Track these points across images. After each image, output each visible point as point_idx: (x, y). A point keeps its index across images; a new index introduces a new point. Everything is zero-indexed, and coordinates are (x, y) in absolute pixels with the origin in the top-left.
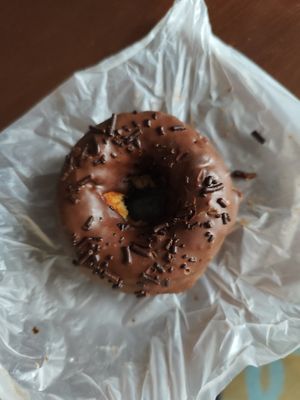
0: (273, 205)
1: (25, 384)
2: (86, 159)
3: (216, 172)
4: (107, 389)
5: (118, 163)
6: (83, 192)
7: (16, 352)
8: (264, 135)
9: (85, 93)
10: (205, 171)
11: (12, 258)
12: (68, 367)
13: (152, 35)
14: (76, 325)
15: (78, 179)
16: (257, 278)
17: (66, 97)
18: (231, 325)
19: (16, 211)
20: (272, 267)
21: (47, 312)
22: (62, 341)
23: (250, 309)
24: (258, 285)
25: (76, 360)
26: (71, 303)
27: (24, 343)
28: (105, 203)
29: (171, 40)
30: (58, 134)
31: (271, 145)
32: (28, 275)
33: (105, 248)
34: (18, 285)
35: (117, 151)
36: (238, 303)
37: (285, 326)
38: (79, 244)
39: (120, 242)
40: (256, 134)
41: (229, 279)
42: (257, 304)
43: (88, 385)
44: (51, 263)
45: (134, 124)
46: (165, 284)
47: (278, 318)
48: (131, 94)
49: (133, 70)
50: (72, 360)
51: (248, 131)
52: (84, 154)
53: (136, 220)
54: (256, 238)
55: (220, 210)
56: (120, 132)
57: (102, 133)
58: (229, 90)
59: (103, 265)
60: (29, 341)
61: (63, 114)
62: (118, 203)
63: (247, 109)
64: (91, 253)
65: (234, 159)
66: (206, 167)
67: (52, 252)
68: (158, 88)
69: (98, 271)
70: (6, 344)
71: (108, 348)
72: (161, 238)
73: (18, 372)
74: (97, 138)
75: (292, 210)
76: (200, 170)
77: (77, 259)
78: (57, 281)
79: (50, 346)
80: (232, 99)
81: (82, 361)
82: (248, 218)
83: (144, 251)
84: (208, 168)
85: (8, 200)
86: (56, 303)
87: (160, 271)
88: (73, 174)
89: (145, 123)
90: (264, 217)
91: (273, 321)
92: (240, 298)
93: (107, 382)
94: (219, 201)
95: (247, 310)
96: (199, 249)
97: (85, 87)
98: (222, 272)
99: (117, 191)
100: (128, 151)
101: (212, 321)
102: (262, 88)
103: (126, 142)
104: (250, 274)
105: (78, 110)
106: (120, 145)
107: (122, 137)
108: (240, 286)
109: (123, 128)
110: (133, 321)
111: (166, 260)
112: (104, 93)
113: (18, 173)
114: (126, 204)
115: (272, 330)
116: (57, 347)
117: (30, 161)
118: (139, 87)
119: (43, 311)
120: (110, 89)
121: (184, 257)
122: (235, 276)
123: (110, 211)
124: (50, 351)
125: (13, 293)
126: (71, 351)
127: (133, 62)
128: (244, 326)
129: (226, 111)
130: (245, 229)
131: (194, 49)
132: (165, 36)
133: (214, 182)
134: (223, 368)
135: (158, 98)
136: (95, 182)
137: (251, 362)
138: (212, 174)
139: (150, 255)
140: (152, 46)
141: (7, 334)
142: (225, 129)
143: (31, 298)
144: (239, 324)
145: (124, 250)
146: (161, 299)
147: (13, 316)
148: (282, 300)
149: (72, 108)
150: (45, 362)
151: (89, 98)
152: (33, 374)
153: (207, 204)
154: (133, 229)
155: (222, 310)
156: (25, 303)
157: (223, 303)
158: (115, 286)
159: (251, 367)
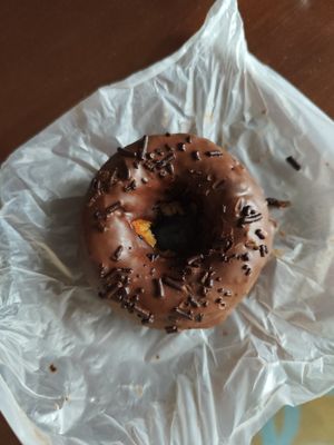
0: (308, 236)
1: (45, 427)
2: (115, 184)
3: (254, 201)
4: (132, 431)
5: (149, 189)
6: (112, 220)
7: (33, 392)
8: (299, 161)
9: (109, 110)
10: (243, 200)
11: (28, 290)
12: (89, 408)
13: (184, 50)
14: (95, 363)
15: (106, 206)
16: (289, 313)
17: (89, 113)
18: (264, 362)
19: (32, 238)
20: (306, 301)
21: (64, 348)
22: (81, 380)
23: (283, 345)
24: (291, 320)
25: (98, 400)
26: (90, 338)
27: (42, 383)
28: (133, 231)
29: (203, 55)
30: (77, 153)
31: (306, 172)
32: (45, 308)
33: (135, 280)
34: (32, 318)
35: (149, 175)
36: (270, 339)
37: (320, 364)
38: (107, 276)
39: (151, 273)
40: (290, 160)
41: (260, 313)
42: (290, 340)
43: (111, 427)
44: (69, 294)
45: (167, 148)
46: (199, 319)
47: (312, 355)
48: (159, 112)
49: (161, 87)
50: (93, 400)
51: (282, 157)
52: (113, 178)
53: (164, 250)
54: (289, 270)
55: (258, 242)
56: (152, 156)
57: (133, 156)
58: (264, 112)
59: (133, 298)
60: (47, 380)
61: (84, 132)
62: (146, 232)
63: (281, 133)
64: (120, 285)
65: (267, 187)
66: (244, 196)
67: (70, 283)
68: (188, 107)
69: (127, 305)
70: (23, 384)
71: (131, 387)
72: (196, 271)
73: (36, 413)
74: (128, 162)
75: (328, 241)
76: (238, 198)
77: (103, 291)
78: (75, 315)
79: (69, 385)
80: (267, 122)
81: (103, 401)
82: (281, 249)
83: (177, 284)
84: (246, 197)
85: (22, 225)
86: (74, 338)
87: (195, 306)
88: (101, 200)
89: (179, 147)
90: (298, 248)
91: (307, 358)
92: (272, 333)
93: (132, 423)
94: (258, 232)
95: (279, 346)
96: (235, 282)
97: (109, 103)
98: (253, 306)
99: (145, 218)
100: (160, 177)
101: (243, 358)
102: (299, 112)
103: (158, 167)
104: (282, 309)
105: (101, 128)
106: (152, 170)
107: (154, 162)
108: (272, 321)
109: (155, 151)
110: (158, 357)
111: (201, 294)
112: (129, 110)
113: (34, 196)
114: (153, 233)
115: (307, 368)
116: (76, 387)
117: (47, 183)
118: (167, 105)
119: (60, 346)
120: (136, 106)
121: (220, 291)
122: (266, 310)
123: (138, 240)
124: (70, 391)
125: (27, 328)
126: (92, 391)
127: (161, 77)
128: (277, 364)
129: (260, 135)
130: (278, 261)
131: (227, 67)
132: (198, 51)
133: (253, 212)
134: (257, 408)
135: (188, 118)
136: (124, 209)
137: (288, 402)
138: (250, 203)
139: (184, 288)
140: (183, 62)
141: (22, 373)
142: (258, 154)
143: (47, 334)
144: (272, 361)
145: (155, 282)
146: (187, 334)
147: (28, 352)
148: (316, 336)
149: (94, 126)
150: (65, 403)
151: (113, 115)
152: (53, 416)
153: (245, 235)
154: (163, 260)
155: (254, 347)
156: (40, 339)
157: (254, 339)
158: (145, 321)
159: (288, 406)
